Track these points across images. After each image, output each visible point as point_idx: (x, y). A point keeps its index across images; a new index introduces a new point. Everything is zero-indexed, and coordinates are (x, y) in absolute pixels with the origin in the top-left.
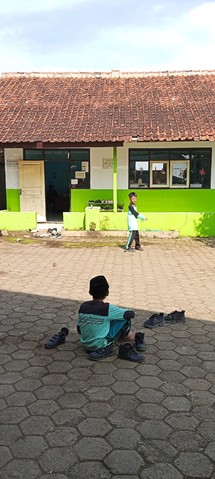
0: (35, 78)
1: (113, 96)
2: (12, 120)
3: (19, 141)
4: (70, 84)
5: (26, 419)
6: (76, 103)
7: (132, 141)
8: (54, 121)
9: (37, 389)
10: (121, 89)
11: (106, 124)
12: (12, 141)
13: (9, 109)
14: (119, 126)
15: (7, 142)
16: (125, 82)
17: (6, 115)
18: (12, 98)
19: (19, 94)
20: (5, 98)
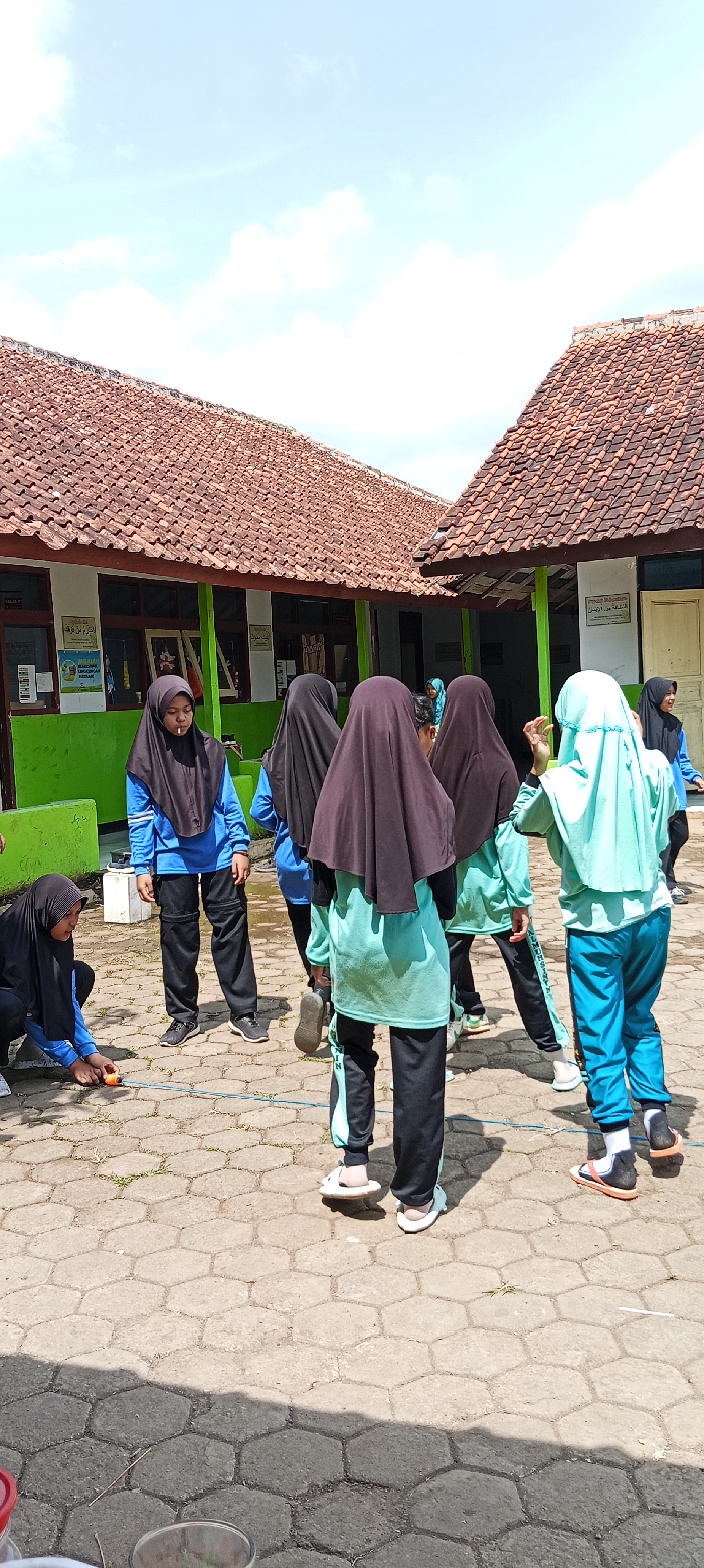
0: (679, 329)
2: (601, 474)
3: (620, 535)
5: (576, 1409)
9: (626, 1323)
12: (600, 537)
13: (594, 439)
15: (583, 541)
17: (582, 458)
18: (603, 405)
19: (625, 386)
20: (581, 406)
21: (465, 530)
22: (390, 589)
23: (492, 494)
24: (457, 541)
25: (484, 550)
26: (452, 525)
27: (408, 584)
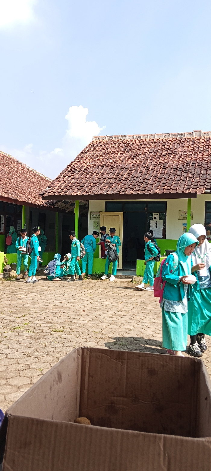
0: (122, 140)
1: (192, 153)
2: (96, 176)
3: (99, 193)
4: (152, 144)
6: (156, 160)
7: (206, 193)
8: (134, 176)
10: (201, 147)
11: (181, 178)
12: (93, 193)
13: (95, 167)
14: (193, 180)
15: (89, 194)
16: (205, 141)
17: (91, 172)
18: (98, 158)
19: (105, 154)
20: (93, 158)
21: (56, 188)
22: (33, 203)
23: (65, 179)
24: (53, 191)
25: (61, 194)
26: (52, 186)
27: (38, 202)
